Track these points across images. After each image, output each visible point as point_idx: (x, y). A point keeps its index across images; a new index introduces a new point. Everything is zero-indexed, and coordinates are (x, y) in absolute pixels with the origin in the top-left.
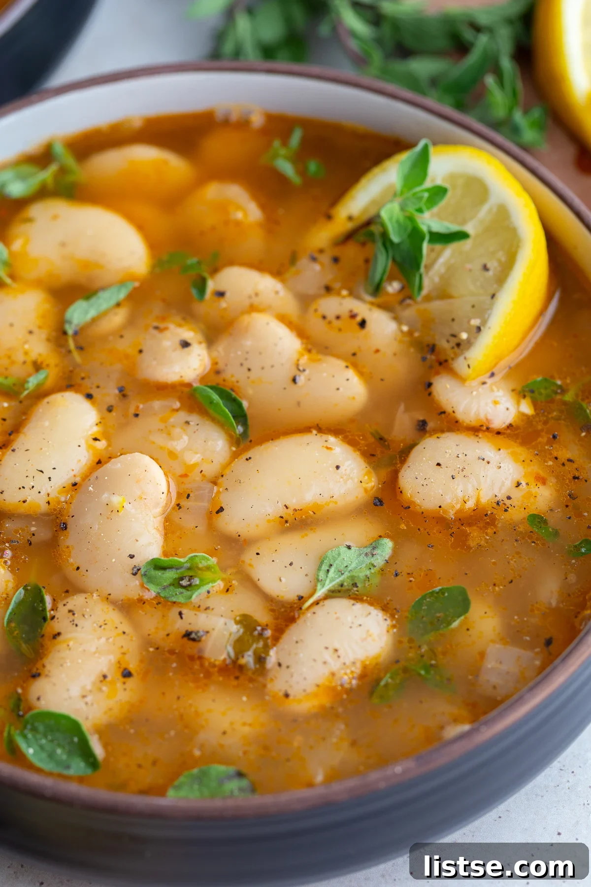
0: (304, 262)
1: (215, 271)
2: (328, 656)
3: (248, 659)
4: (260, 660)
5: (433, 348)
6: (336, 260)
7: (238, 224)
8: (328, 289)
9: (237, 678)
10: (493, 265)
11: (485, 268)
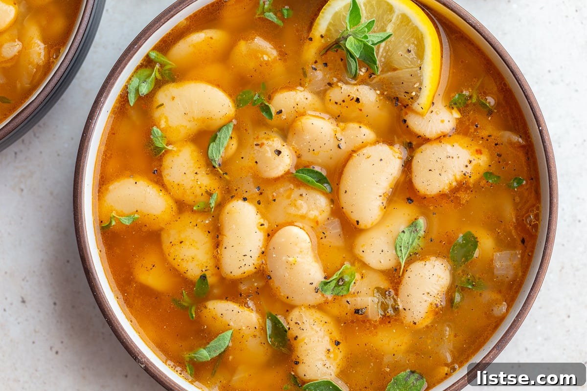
0: (310, 73)
1: (270, 98)
2: (425, 297)
3: (391, 311)
4: (396, 310)
5: (397, 99)
6: (326, 65)
7: (267, 63)
8: (330, 84)
9: (389, 322)
10: (412, 47)
11: (409, 51)
